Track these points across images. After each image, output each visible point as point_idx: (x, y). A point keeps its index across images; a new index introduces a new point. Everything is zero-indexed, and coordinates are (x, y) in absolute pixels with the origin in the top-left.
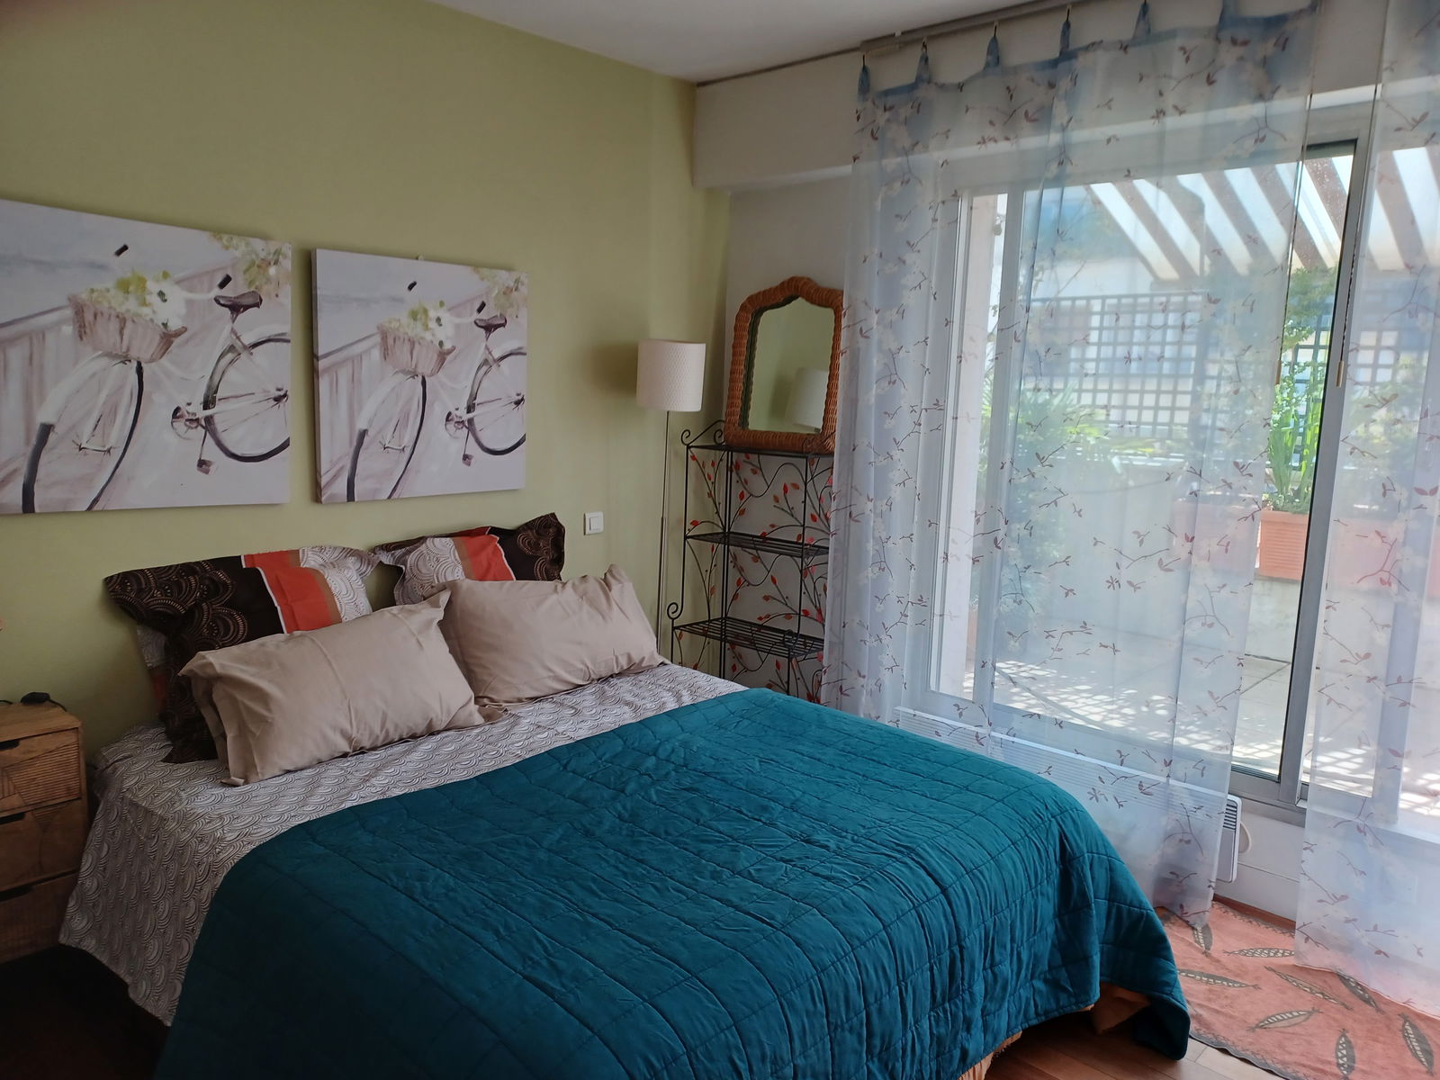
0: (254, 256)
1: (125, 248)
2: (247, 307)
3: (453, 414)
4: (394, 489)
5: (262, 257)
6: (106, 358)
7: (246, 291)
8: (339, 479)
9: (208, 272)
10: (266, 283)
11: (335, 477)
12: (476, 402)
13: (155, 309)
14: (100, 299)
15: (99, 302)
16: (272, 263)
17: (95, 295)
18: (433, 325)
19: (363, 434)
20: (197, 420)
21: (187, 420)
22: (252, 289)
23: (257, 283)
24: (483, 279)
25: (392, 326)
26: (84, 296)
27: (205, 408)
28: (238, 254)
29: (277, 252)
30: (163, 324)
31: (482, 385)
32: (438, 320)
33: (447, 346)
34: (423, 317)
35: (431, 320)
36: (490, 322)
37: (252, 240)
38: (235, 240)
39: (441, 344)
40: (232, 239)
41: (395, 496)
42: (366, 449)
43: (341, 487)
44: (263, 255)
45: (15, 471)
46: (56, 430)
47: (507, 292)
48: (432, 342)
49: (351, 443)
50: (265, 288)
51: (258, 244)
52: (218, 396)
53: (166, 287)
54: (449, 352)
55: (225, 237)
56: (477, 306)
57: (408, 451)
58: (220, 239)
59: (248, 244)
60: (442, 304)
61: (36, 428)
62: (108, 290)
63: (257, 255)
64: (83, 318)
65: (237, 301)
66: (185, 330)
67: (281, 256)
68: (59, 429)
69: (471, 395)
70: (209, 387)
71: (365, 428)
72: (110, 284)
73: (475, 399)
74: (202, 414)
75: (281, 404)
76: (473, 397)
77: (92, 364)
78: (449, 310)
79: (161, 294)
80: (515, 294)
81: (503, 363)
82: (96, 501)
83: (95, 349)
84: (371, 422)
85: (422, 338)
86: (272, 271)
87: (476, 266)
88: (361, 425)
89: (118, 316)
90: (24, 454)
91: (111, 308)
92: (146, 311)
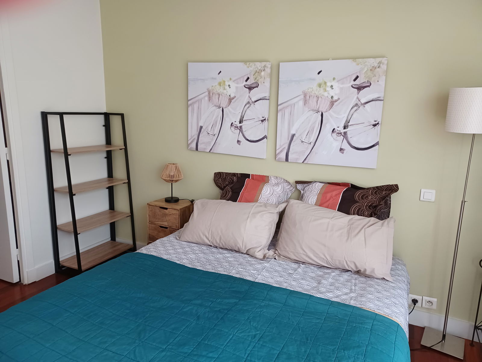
0: (257, 69)
1: (220, 72)
2: (254, 88)
3: (336, 130)
4: (305, 159)
5: (259, 69)
6: (215, 107)
7: (254, 82)
8: (283, 152)
9: (242, 77)
10: (260, 78)
11: (281, 151)
12: (349, 124)
13: (228, 91)
14: (214, 89)
15: (214, 90)
16: (263, 71)
17: (213, 88)
18: (329, 89)
19: (293, 136)
20: (237, 127)
21: (235, 127)
22: (256, 81)
23: (257, 79)
24: (358, 64)
25: (309, 91)
26: (210, 88)
27: (240, 123)
28: (251, 69)
29: (265, 66)
30: (229, 95)
31: (354, 116)
32: (332, 86)
33: (335, 98)
34: (324, 86)
35: (328, 87)
36: (361, 85)
37: (256, 63)
38: (251, 64)
39: (332, 97)
40: (250, 64)
41: (305, 162)
42: (294, 141)
43: (283, 155)
44: (259, 68)
45: (195, 139)
46: (203, 128)
47: (373, 69)
48: (327, 97)
49: (288, 139)
50: (260, 80)
51: (258, 64)
52: (244, 119)
53: (230, 83)
54: (336, 101)
55: (248, 63)
56: (354, 77)
57: (312, 144)
58: (247, 64)
59: (255, 65)
60: (334, 79)
61: (199, 127)
62: (216, 86)
63: (258, 68)
64: (210, 94)
65: (251, 86)
66: (235, 97)
67: (266, 68)
68: (204, 128)
69: (346, 121)
70: (241, 116)
71: (294, 133)
72: (217, 84)
73: (349, 123)
74: (239, 125)
75: (263, 123)
76: (348, 122)
77: (212, 108)
78: (338, 81)
79: (229, 85)
80: (378, 69)
81: (367, 105)
82: (211, 149)
83: (212, 104)
84: (297, 131)
85: (323, 95)
86: (263, 73)
87: (354, 58)
88: (293, 132)
89: (218, 94)
90: (196, 134)
91: (216, 91)
92: (225, 91)
